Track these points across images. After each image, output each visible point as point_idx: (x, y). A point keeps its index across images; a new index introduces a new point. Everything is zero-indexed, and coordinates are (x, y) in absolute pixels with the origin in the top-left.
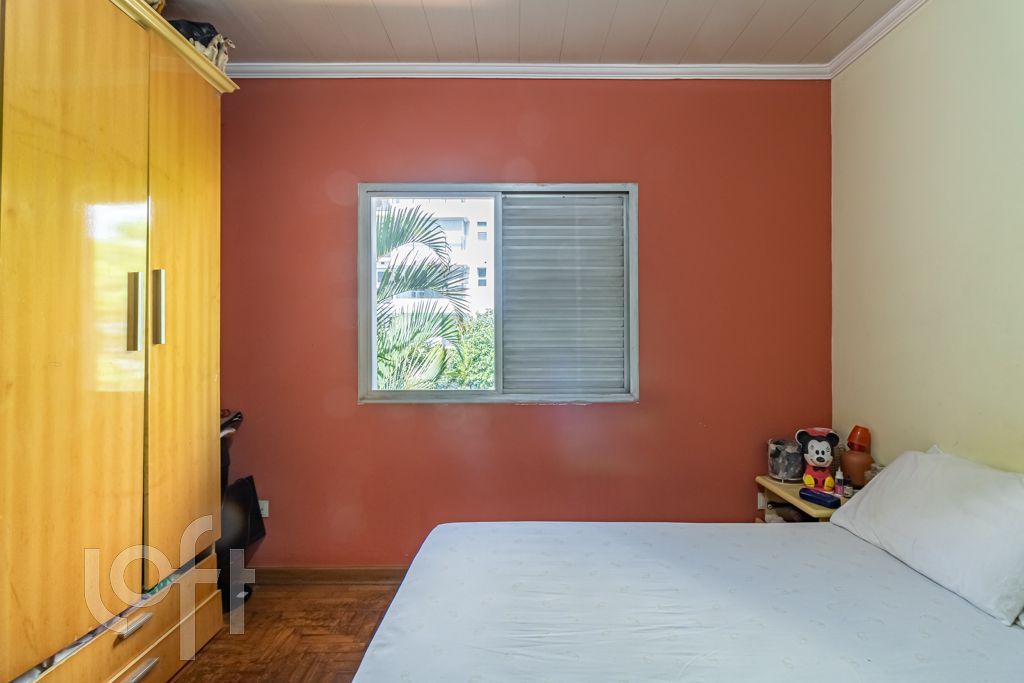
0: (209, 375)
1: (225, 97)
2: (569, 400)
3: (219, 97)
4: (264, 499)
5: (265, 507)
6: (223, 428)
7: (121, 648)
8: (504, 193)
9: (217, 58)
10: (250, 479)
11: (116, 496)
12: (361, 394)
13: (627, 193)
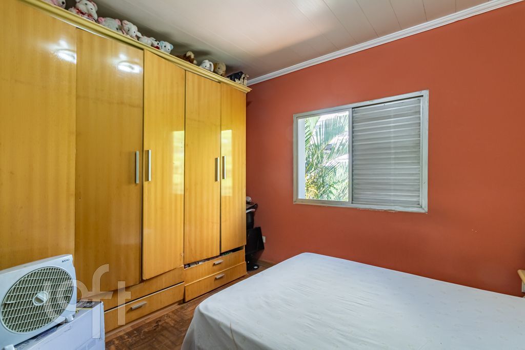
0: (242, 189)
1: (248, 94)
2: (385, 209)
3: (245, 95)
4: (264, 236)
5: (264, 238)
6: (247, 209)
7: (215, 267)
8: (353, 108)
9: (243, 82)
10: (260, 227)
11: (213, 223)
12: (294, 200)
13: (422, 96)
